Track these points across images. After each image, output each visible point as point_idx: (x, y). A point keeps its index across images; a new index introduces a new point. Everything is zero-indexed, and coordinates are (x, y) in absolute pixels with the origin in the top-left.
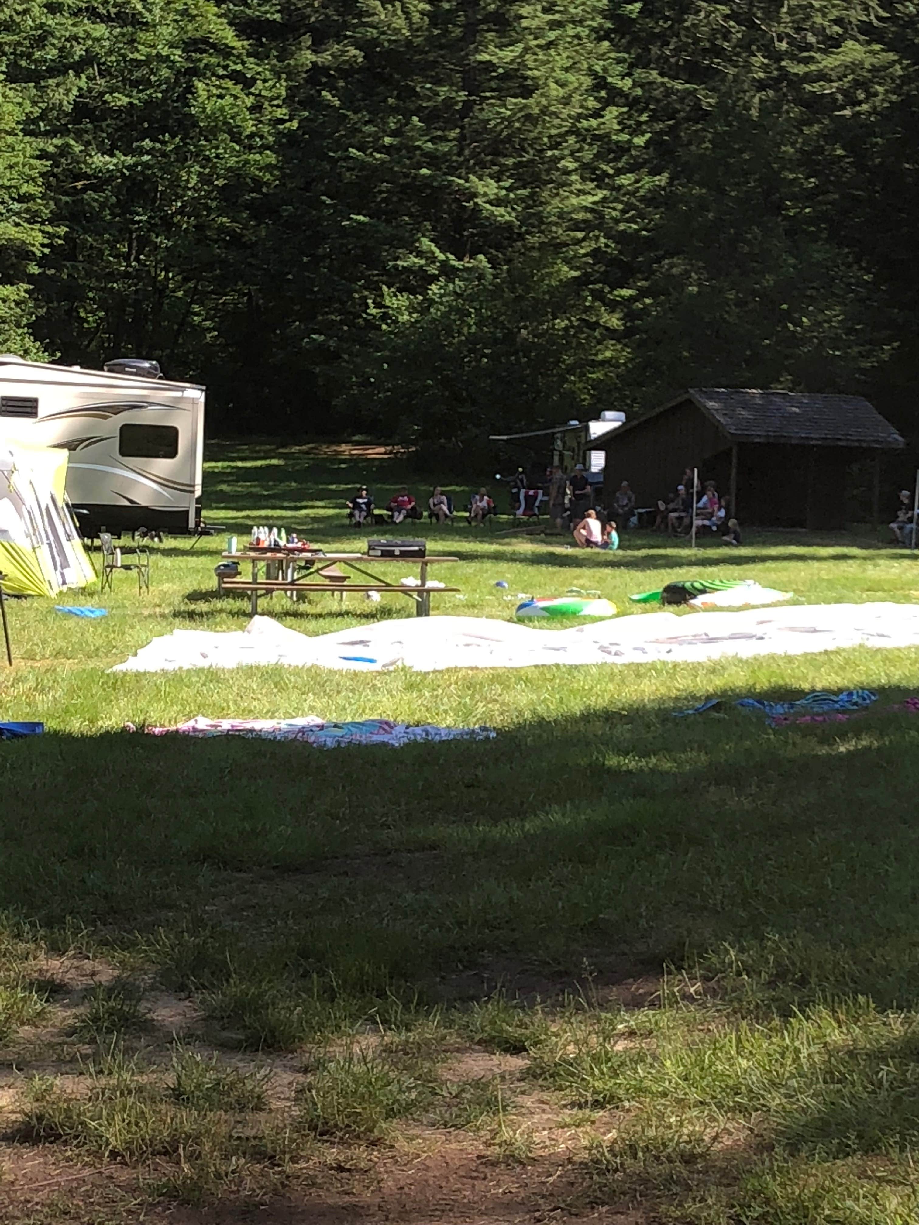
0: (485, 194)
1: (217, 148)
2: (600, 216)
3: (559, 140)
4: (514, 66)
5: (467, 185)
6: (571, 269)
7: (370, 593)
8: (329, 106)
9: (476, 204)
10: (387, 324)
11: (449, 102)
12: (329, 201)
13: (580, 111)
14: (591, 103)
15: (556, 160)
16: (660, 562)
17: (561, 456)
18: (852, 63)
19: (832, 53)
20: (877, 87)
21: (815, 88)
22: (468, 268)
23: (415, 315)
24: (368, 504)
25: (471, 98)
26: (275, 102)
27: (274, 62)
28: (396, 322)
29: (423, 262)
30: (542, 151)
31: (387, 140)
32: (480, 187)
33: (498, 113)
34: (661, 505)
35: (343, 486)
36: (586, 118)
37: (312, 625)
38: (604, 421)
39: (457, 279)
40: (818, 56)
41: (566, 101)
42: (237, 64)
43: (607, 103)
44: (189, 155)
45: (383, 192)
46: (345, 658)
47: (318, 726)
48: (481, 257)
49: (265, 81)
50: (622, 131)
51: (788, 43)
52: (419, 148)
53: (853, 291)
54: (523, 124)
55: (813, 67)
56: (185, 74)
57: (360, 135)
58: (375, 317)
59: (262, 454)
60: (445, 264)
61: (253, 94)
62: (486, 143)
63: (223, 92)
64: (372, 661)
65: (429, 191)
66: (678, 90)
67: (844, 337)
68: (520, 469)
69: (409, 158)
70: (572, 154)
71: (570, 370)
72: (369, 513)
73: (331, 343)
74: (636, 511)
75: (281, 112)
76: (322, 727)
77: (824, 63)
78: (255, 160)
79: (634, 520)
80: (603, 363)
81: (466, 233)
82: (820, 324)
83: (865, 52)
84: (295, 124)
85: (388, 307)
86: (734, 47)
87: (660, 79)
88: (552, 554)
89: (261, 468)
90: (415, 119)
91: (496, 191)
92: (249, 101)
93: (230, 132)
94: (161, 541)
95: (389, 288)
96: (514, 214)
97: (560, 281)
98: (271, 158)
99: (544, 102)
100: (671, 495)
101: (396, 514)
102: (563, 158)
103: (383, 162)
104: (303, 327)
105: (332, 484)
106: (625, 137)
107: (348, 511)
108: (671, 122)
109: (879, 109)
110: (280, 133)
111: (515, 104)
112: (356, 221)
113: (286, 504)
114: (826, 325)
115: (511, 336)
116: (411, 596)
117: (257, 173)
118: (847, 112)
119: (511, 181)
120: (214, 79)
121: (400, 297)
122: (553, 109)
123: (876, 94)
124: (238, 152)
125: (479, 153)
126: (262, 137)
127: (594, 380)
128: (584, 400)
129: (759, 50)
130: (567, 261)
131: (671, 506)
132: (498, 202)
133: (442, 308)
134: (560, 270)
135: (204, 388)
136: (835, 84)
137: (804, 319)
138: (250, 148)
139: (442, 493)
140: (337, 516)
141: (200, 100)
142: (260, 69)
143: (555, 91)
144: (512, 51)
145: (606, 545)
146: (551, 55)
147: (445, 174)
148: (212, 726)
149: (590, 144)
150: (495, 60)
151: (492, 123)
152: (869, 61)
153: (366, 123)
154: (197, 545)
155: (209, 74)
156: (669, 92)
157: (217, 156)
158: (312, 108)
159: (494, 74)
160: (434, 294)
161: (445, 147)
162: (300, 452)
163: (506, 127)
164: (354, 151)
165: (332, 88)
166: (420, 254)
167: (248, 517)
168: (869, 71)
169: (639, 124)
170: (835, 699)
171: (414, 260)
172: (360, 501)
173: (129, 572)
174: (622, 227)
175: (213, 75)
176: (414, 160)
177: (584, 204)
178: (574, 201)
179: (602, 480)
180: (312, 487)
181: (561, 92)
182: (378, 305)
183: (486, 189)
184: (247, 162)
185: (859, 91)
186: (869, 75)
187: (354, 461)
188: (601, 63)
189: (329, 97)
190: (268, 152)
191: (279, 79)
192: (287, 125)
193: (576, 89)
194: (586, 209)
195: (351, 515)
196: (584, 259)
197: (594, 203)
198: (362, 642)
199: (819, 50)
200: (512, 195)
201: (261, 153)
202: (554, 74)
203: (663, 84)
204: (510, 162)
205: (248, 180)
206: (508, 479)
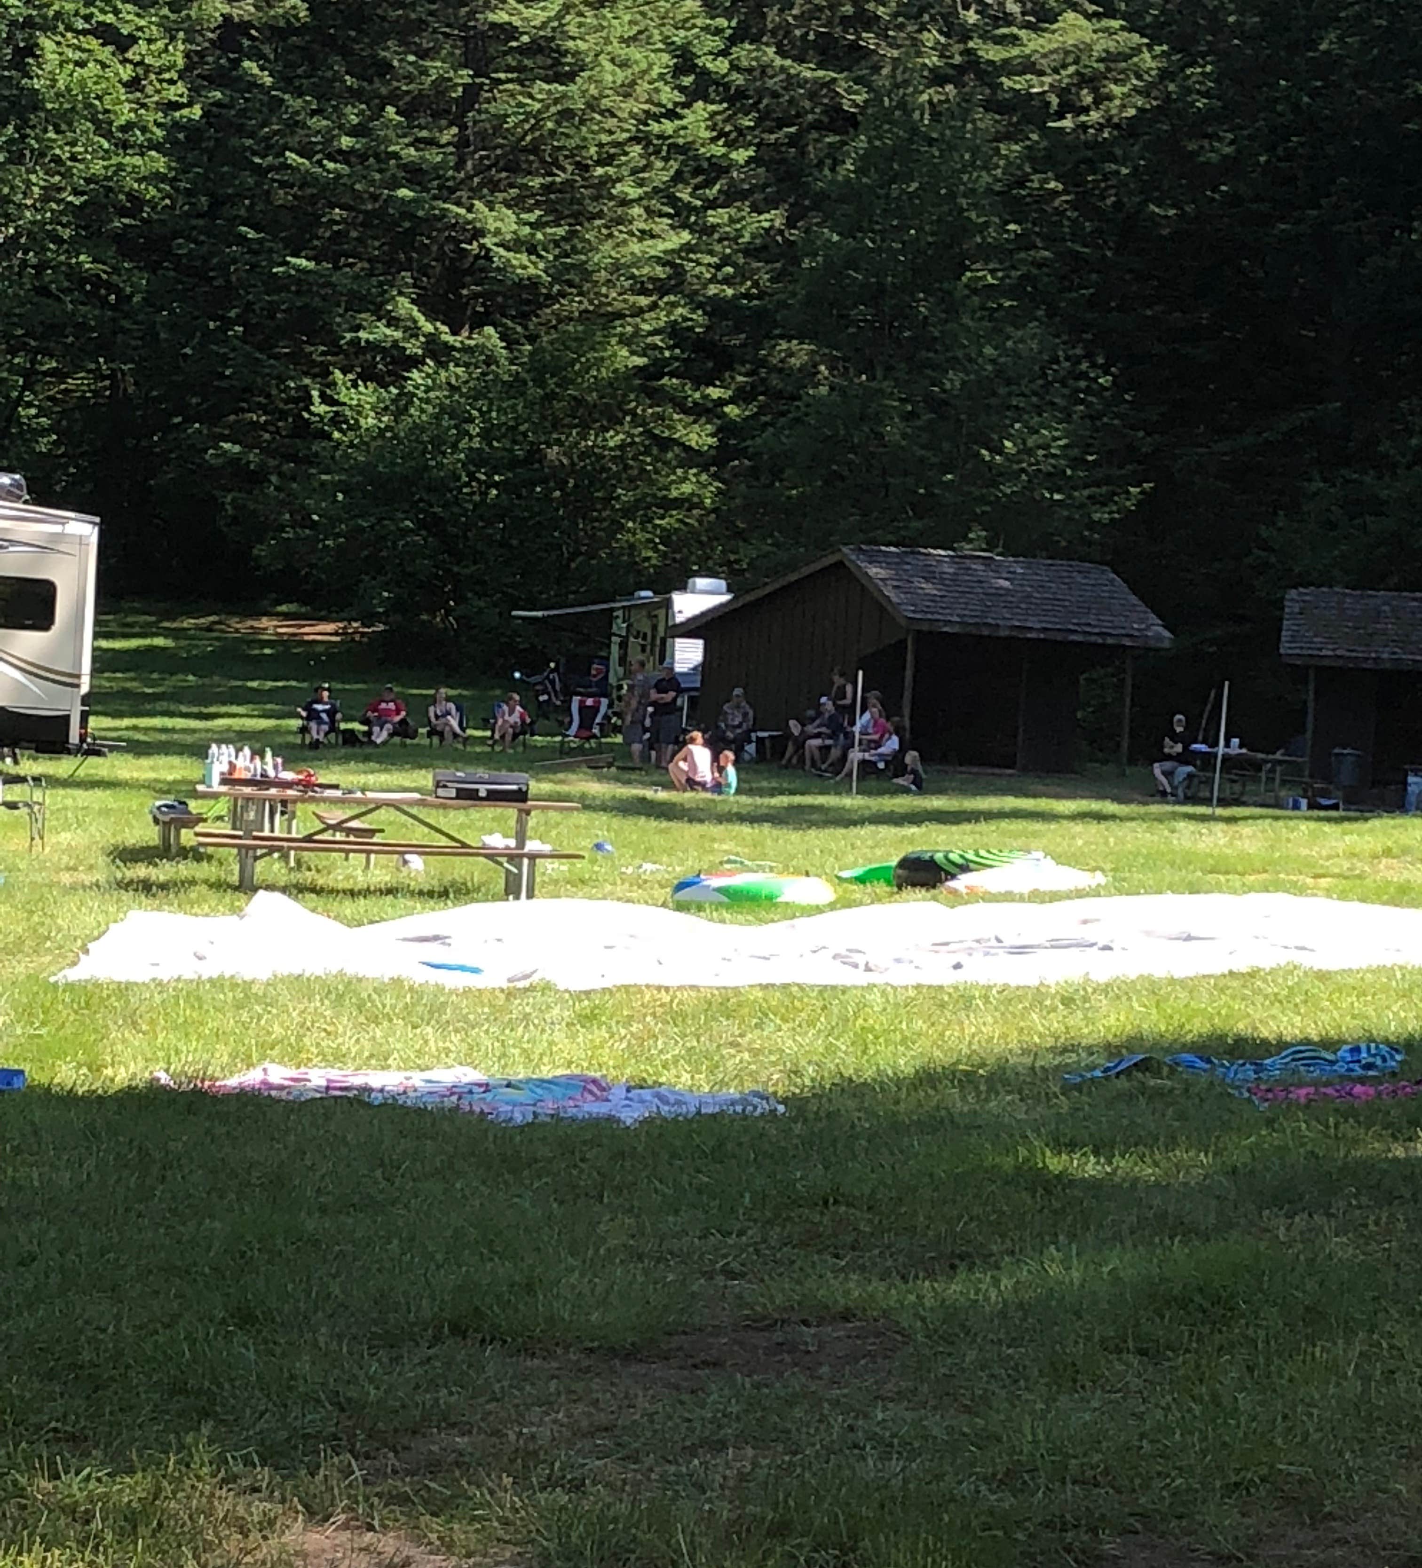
0: (497, 232)
1: (73, 144)
2: (679, 272)
3: (612, 151)
4: (548, 32)
5: (470, 216)
6: (633, 353)
7: (408, 857)
8: (254, 85)
9: (482, 246)
10: (341, 430)
11: (442, 85)
12: (252, 234)
13: (646, 107)
14: (668, 96)
15: (608, 181)
16: (815, 817)
17: (623, 645)
18: (1075, 46)
19: (1045, 30)
20: (1112, 86)
21: (1017, 83)
22: (470, 347)
23: (385, 419)
24: (331, 713)
25: (478, 80)
26: (167, 76)
27: (165, 11)
28: (357, 427)
29: (398, 335)
30: (586, 168)
31: (346, 142)
32: (490, 221)
33: (520, 105)
34: (795, 727)
35: (270, 684)
36: (657, 118)
37: (349, 907)
38: (693, 592)
39: (452, 364)
40: (1023, 33)
41: (627, 90)
42: (105, 13)
43: (693, 95)
44: (27, 153)
45: (337, 223)
46: (428, 964)
47: (480, 1085)
48: (489, 330)
49: (150, 41)
50: (713, 140)
51: (977, 12)
52: (396, 155)
53: (1082, 402)
54: (558, 123)
55: (1015, 52)
56: (23, 26)
57: (302, 132)
58: (322, 418)
59: (137, 630)
60: (432, 339)
61: (130, 62)
62: (499, 152)
63: (84, 56)
64: (475, 971)
65: (407, 224)
66: (806, 81)
67: (1069, 472)
68: (552, 665)
69: (380, 171)
70: (634, 172)
71: (629, 512)
72: (333, 728)
73: (251, 457)
74: (753, 735)
75: (177, 92)
76: (487, 1087)
77: (1032, 46)
78: (134, 167)
79: (751, 748)
80: (677, 503)
81: (465, 292)
82: (1030, 452)
83: (1095, 32)
84: (196, 112)
85: (344, 404)
86: (895, 15)
87: (778, 62)
88: (643, 800)
89: (137, 651)
90: (390, 110)
91: (515, 227)
92: (126, 73)
93: (94, 121)
94: (16, 762)
95: (345, 374)
96: (542, 265)
97: (616, 371)
98: (159, 162)
99: (593, 90)
100: (811, 713)
101: (376, 729)
102: (619, 180)
103: (339, 176)
104: (205, 432)
105: (252, 680)
106: (719, 149)
107: (299, 723)
108: (792, 130)
109: (1116, 120)
110: (176, 124)
111: (549, 92)
112: (294, 267)
113: (184, 709)
114: (1041, 452)
115: (535, 455)
116: (501, 864)
117: (136, 185)
118: (1067, 123)
119: (538, 213)
120: (69, 35)
121: (362, 389)
122: (605, 103)
123: (1110, 98)
124: (106, 151)
125: (489, 168)
126: (144, 130)
127: (663, 529)
128: (648, 559)
129: (933, 19)
130: (624, 341)
131: (811, 729)
132: (515, 245)
133: (429, 409)
134: (615, 355)
135: (97, 520)
136: (1047, 80)
137: (1008, 444)
138: (125, 145)
139: (448, 699)
140: (277, 731)
141: (48, 67)
142: (142, 23)
143: (610, 74)
144: (543, 9)
145: (718, 787)
146: (604, 17)
147: (435, 198)
148: (293, 1079)
149: (666, 160)
150: (516, 22)
151: (512, 120)
152: (1102, 44)
153: (314, 113)
154: (81, 772)
155: (61, 28)
156: (792, 82)
157: (73, 158)
158: (226, 86)
159: (514, 44)
160: (417, 387)
161: (434, 156)
162: (198, 628)
163: (533, 129)
164: (293, 156)
165: (257, 55)
166: (393, 322)
167: (135, 728)
168: (1100, 60)
169: (740, 131)
170: (1330, 1057)
171: (383, 332)
172: (319, 707)
173: (16, 812)
174: (713, 290)
175: (69, 28)
176: (389, 174)
177: (653, 253)
178: (635, 247)
179: (698, 685)
180: (220, 683)
181: (621, 76)
182: (326, 399)
183: (499, 224)
184: (120, 167)
185: (1085, 91)
186: (1101, 66)
187: (283, 643)
188: (682, 33)
189: (256, 71)
190: (153, 153)
191: (173, 39)
192: (185, 112)
193: (644, 72)
194: (658, 260)
195: (304, 730)
196: (649, 340)
197: (665, 252)
198: (436, 938)
199: (1028, 26)
200: (539, 236)
201: (142, 155)
202: (609, 48)
203: (783, 69)
204: (536, 182)
205: (122, 197)
206: (532, 680)
